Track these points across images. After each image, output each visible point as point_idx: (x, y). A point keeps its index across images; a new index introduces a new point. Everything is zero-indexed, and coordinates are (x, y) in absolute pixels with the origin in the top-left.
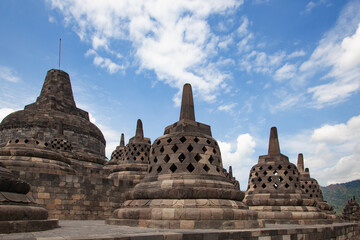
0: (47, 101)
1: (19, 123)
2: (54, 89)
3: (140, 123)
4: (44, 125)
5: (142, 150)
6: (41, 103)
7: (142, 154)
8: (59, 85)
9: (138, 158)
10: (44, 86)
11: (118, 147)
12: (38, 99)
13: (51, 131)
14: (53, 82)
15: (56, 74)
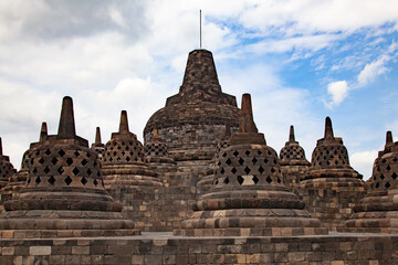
0: (194, 91)
1: (170, 122)
2: (199, 74)
3: (328, 121)
4: (196, 121)
5: (336, 153)
6: (186, 94)
7: (336, 157)
8: (203, 68)
9: (332, 163)
10: (187, 72)
11: (287, 144)
12: (182, 88)
13: (203, 128)
14: (198, 66)
15: (199, 55)
